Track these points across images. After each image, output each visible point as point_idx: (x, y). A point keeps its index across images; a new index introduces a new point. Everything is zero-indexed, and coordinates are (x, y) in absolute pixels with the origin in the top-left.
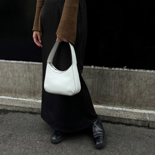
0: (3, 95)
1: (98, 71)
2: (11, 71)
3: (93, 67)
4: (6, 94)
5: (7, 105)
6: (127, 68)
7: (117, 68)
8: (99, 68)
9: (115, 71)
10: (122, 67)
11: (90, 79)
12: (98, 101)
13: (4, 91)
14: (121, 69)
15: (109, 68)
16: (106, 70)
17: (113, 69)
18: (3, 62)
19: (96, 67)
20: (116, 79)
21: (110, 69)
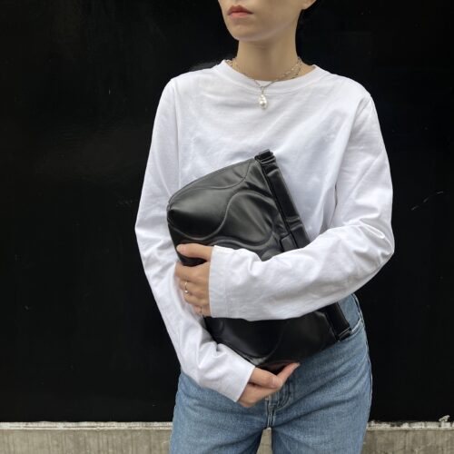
6: (450, 420)
7: (420, 423)
10: (435, 419)
14: (432, 426)
15: (393, 426)
16: (382, 432)
17: (405, 426)
21: (395, 428)
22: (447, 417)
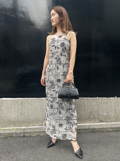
0: (31, 126)
1: (101, 100)
2: (40, 105)
3: (98, 98)
4: (34, 124)
5: (41, 132)
6: (117, 97)
7: (112, 98)
8: (101, 98)
9: (110, 100)
10: (114, 97)
11: (97, 106)
12: (102, 120)
13: (32, 122)
16: (106, 99)
17: (109, 98)
18: (34, 100)
19: (100, 98)
20: (111, 105)
22: (116, 96)
